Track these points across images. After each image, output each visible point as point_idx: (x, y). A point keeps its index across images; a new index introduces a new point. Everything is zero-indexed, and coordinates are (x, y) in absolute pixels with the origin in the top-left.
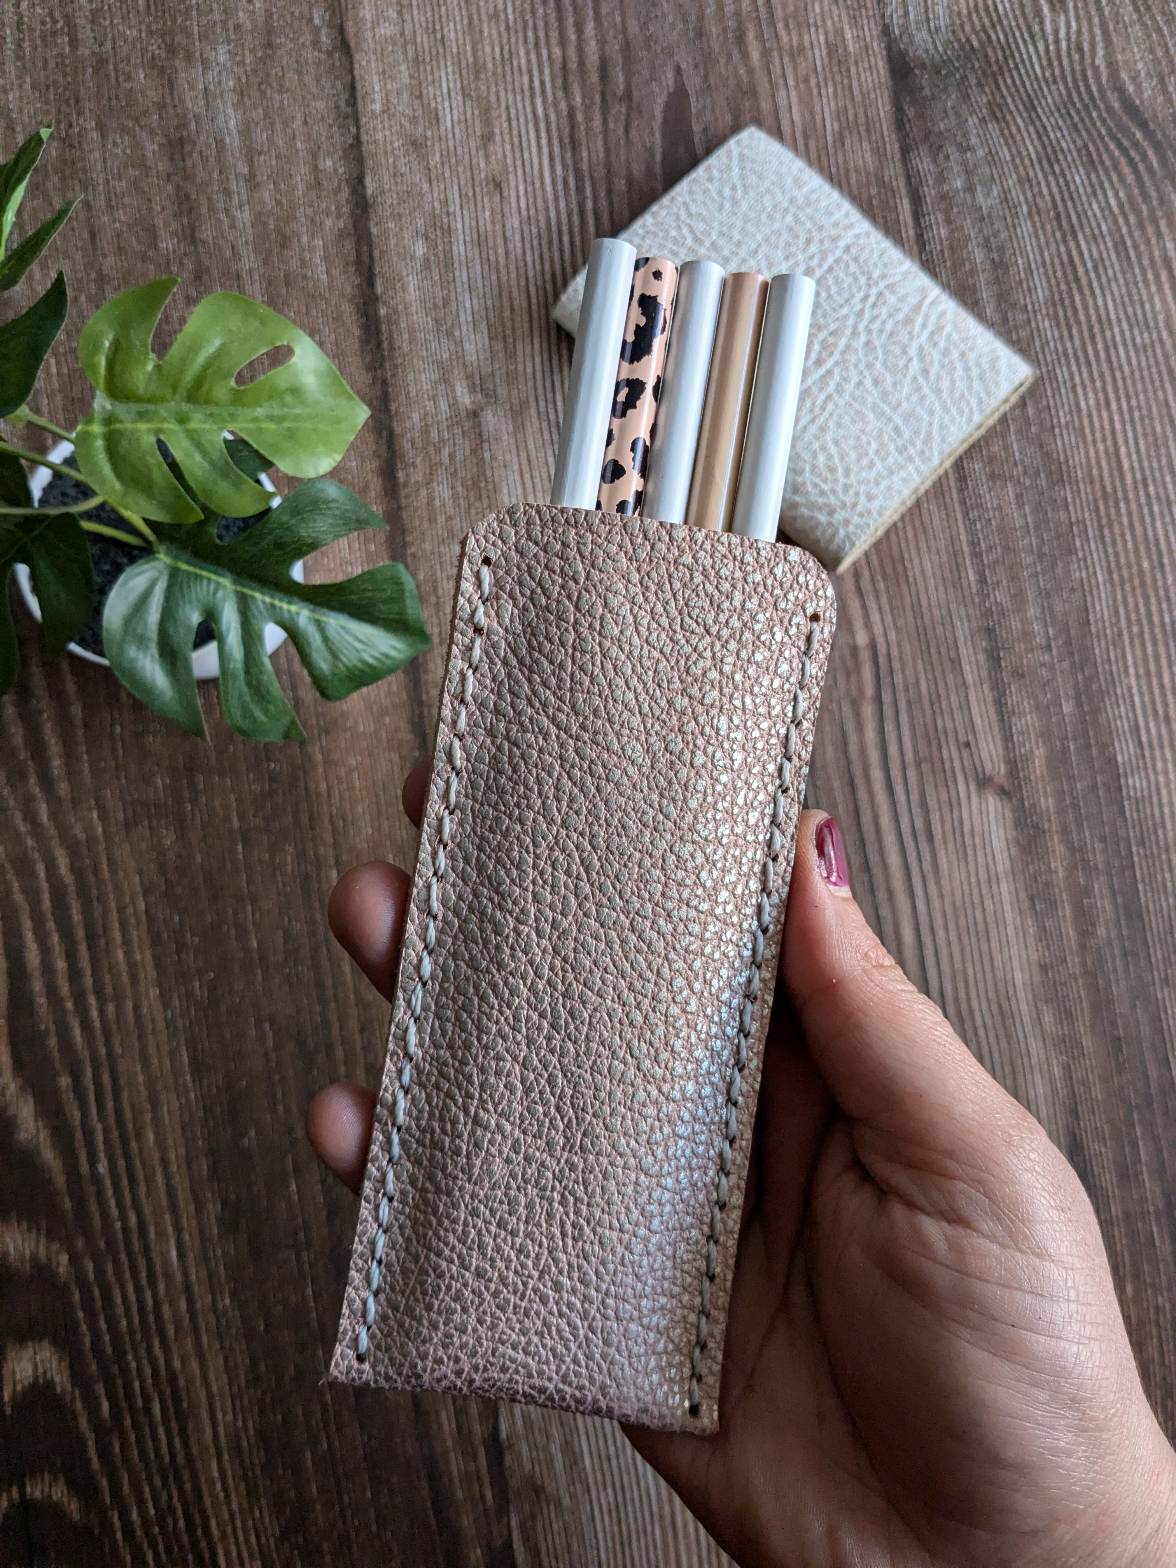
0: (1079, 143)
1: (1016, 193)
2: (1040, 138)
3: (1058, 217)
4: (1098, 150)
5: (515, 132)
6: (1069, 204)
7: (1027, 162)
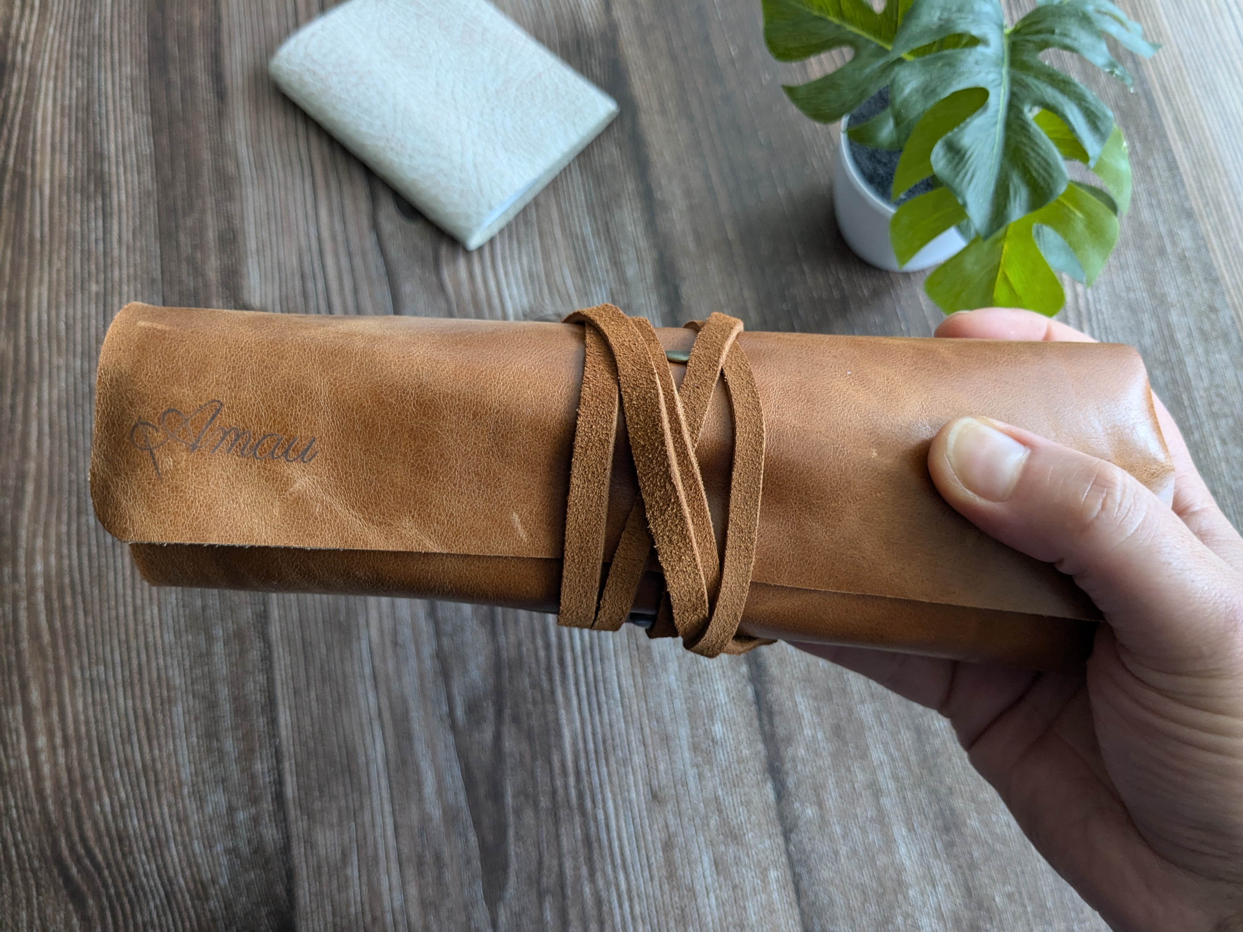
0: (130, 860)
1: (191, 806)
2: (165, 865)
3: (157, 782)
4: (114, 854)
5: (643, 852)
6: (145, 796)
7: (179, 838)
